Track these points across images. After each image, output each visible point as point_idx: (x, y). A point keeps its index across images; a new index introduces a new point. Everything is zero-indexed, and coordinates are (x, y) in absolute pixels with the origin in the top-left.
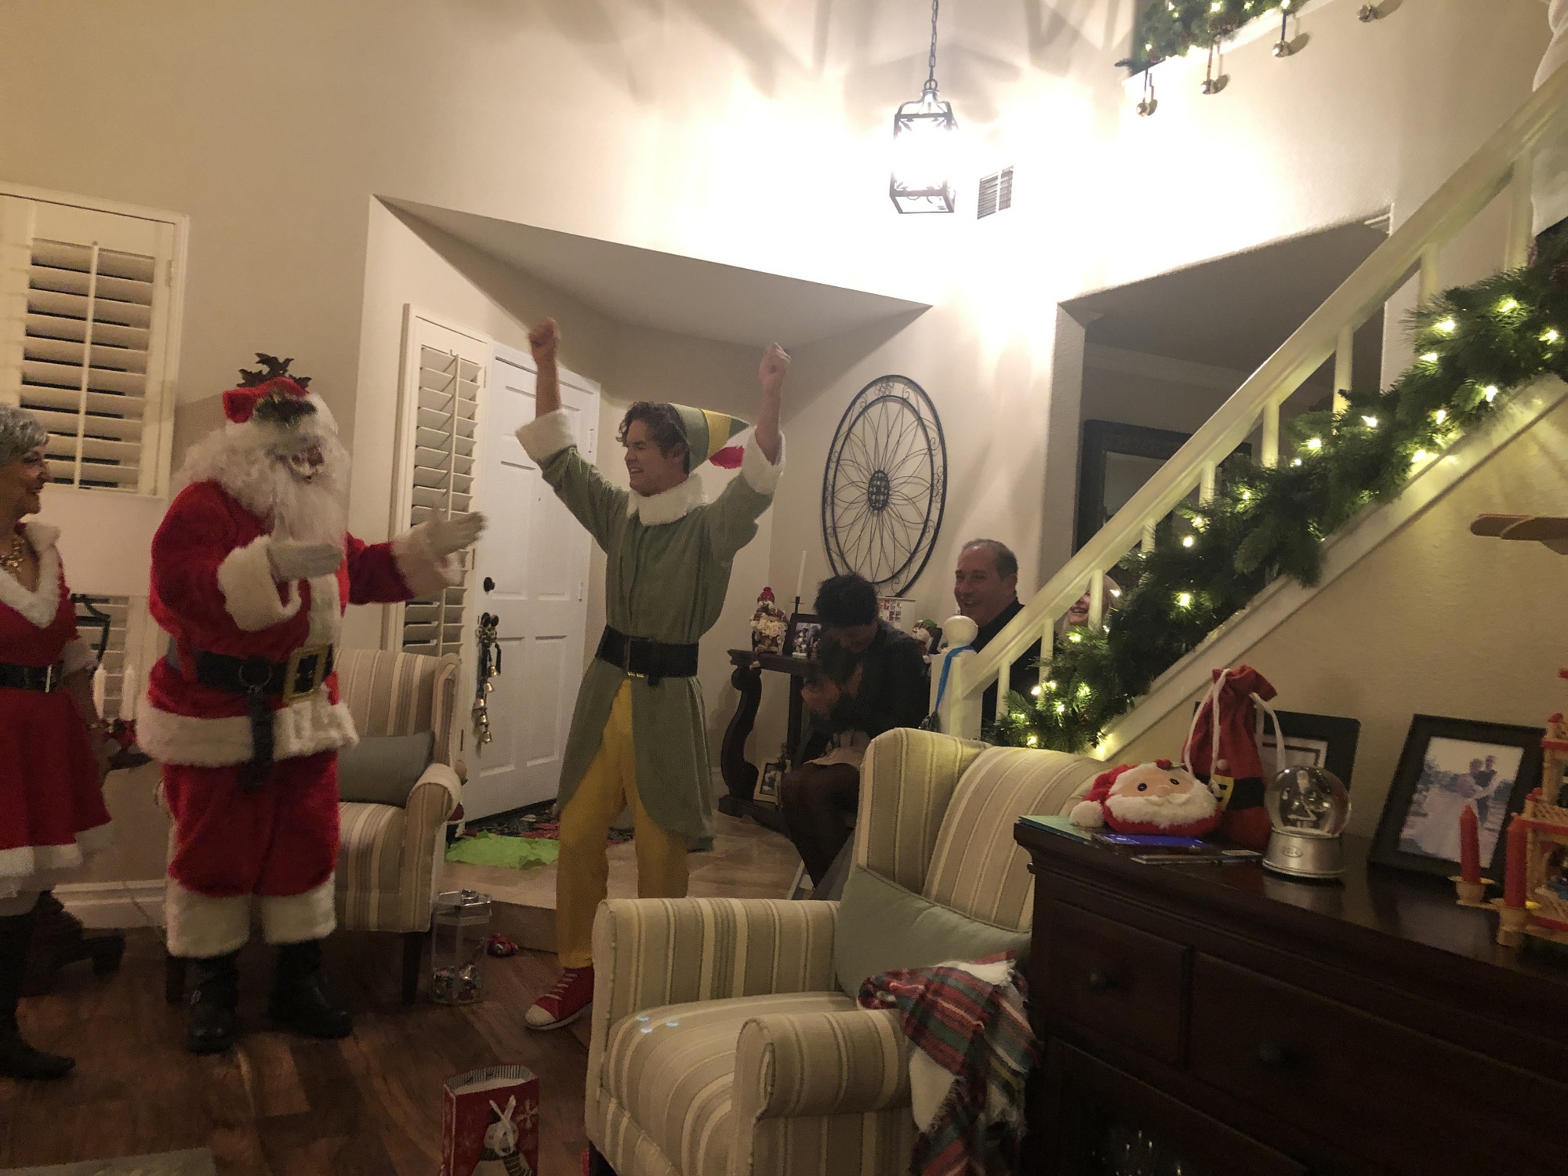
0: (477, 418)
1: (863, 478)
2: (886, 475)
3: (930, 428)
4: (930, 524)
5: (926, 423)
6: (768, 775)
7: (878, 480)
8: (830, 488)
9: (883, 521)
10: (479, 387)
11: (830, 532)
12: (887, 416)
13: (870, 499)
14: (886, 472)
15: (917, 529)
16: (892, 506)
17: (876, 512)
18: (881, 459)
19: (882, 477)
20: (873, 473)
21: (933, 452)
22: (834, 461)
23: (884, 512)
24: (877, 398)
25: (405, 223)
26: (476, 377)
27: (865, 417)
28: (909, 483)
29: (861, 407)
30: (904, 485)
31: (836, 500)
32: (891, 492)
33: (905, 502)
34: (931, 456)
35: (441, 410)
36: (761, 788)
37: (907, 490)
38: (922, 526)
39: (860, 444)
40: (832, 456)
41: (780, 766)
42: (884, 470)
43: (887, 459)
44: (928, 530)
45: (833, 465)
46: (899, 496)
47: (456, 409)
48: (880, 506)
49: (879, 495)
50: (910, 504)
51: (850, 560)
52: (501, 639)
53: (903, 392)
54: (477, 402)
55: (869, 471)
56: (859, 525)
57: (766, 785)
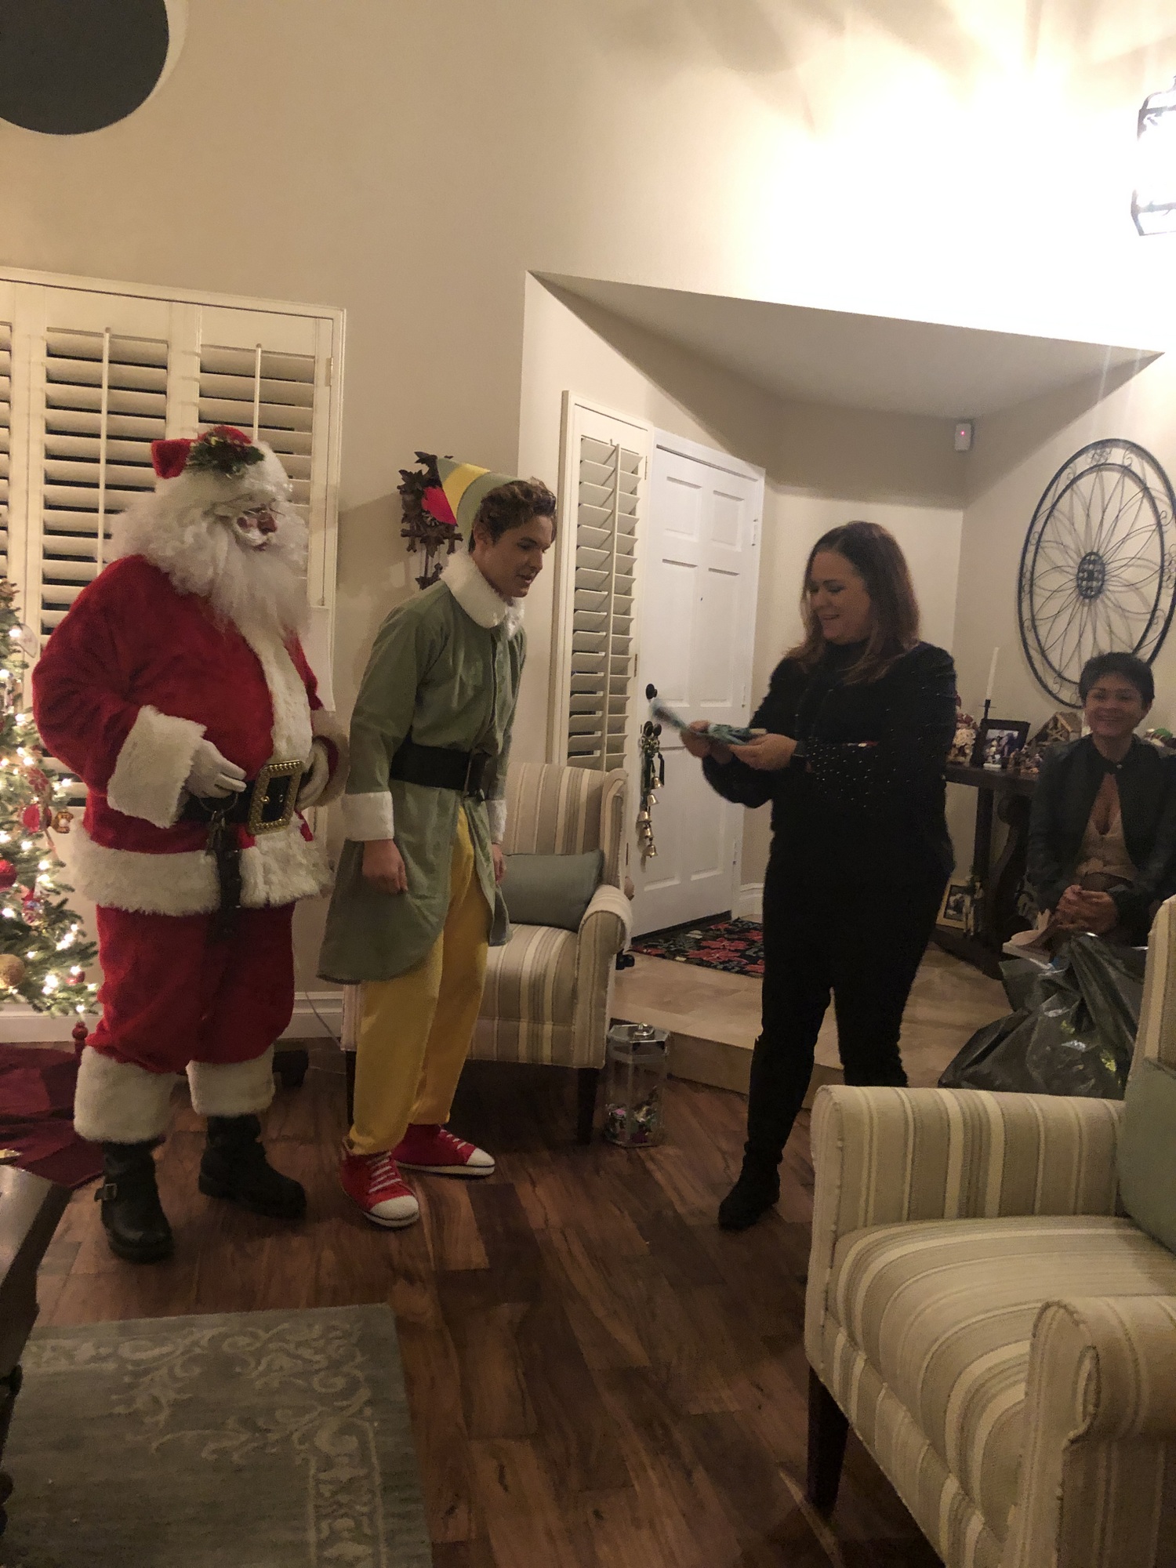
0: (639, 513)
1: (1072, 563)
2: (1100, 558)
3: (1161, 501)
4: (1158, 613)
5: (1154, 493)
6: (952, 899)
7: (1090, 562)
8: (1028, 575)
9: (1096, 611)
10: (640, 479)
11: (1027, 626)
12: (1102, 488)
13: (1079, 586)
14: (1101, 553)
15: (1141, 620)
16: (1108, 593)
17: (1087, 601)
18: (1094, 537)
19: (1094, 560)
20: (1083, 555)
21: (1164, 529)
22: (1033, 542)
23: (1098, 601)
24: (1088, 467)
25: (562, 301)
26: (637, 467)
27: (1072, 489)
28: (1132, 565)
29: (1068, 478)
30: (1124, 568)
31: (1036, 590)
32: (1106, 577)
33: (1126, 589)
34: (1164, 532)
35: (601, 507)
36: (945, 913)
37: (1129, 575)
38: (1148, 616)
39: (1067, 523)
40: (1031, 538)
41: (970, 890)
42: (1098, 550)
43: (1102, 540)
44: (1155, 621)
45: (1032, 548)
46: (1118, 581)
47: (617, 504)
48: (1093, 593)
49: (1092, 580)
50: (1133, 590)
51: (1054, 658)
52: (663, 749)
53: (1124, 458)
54: (638, 496)
55: (1078, 552)
56: (1065, 617)
57: (951, 908)
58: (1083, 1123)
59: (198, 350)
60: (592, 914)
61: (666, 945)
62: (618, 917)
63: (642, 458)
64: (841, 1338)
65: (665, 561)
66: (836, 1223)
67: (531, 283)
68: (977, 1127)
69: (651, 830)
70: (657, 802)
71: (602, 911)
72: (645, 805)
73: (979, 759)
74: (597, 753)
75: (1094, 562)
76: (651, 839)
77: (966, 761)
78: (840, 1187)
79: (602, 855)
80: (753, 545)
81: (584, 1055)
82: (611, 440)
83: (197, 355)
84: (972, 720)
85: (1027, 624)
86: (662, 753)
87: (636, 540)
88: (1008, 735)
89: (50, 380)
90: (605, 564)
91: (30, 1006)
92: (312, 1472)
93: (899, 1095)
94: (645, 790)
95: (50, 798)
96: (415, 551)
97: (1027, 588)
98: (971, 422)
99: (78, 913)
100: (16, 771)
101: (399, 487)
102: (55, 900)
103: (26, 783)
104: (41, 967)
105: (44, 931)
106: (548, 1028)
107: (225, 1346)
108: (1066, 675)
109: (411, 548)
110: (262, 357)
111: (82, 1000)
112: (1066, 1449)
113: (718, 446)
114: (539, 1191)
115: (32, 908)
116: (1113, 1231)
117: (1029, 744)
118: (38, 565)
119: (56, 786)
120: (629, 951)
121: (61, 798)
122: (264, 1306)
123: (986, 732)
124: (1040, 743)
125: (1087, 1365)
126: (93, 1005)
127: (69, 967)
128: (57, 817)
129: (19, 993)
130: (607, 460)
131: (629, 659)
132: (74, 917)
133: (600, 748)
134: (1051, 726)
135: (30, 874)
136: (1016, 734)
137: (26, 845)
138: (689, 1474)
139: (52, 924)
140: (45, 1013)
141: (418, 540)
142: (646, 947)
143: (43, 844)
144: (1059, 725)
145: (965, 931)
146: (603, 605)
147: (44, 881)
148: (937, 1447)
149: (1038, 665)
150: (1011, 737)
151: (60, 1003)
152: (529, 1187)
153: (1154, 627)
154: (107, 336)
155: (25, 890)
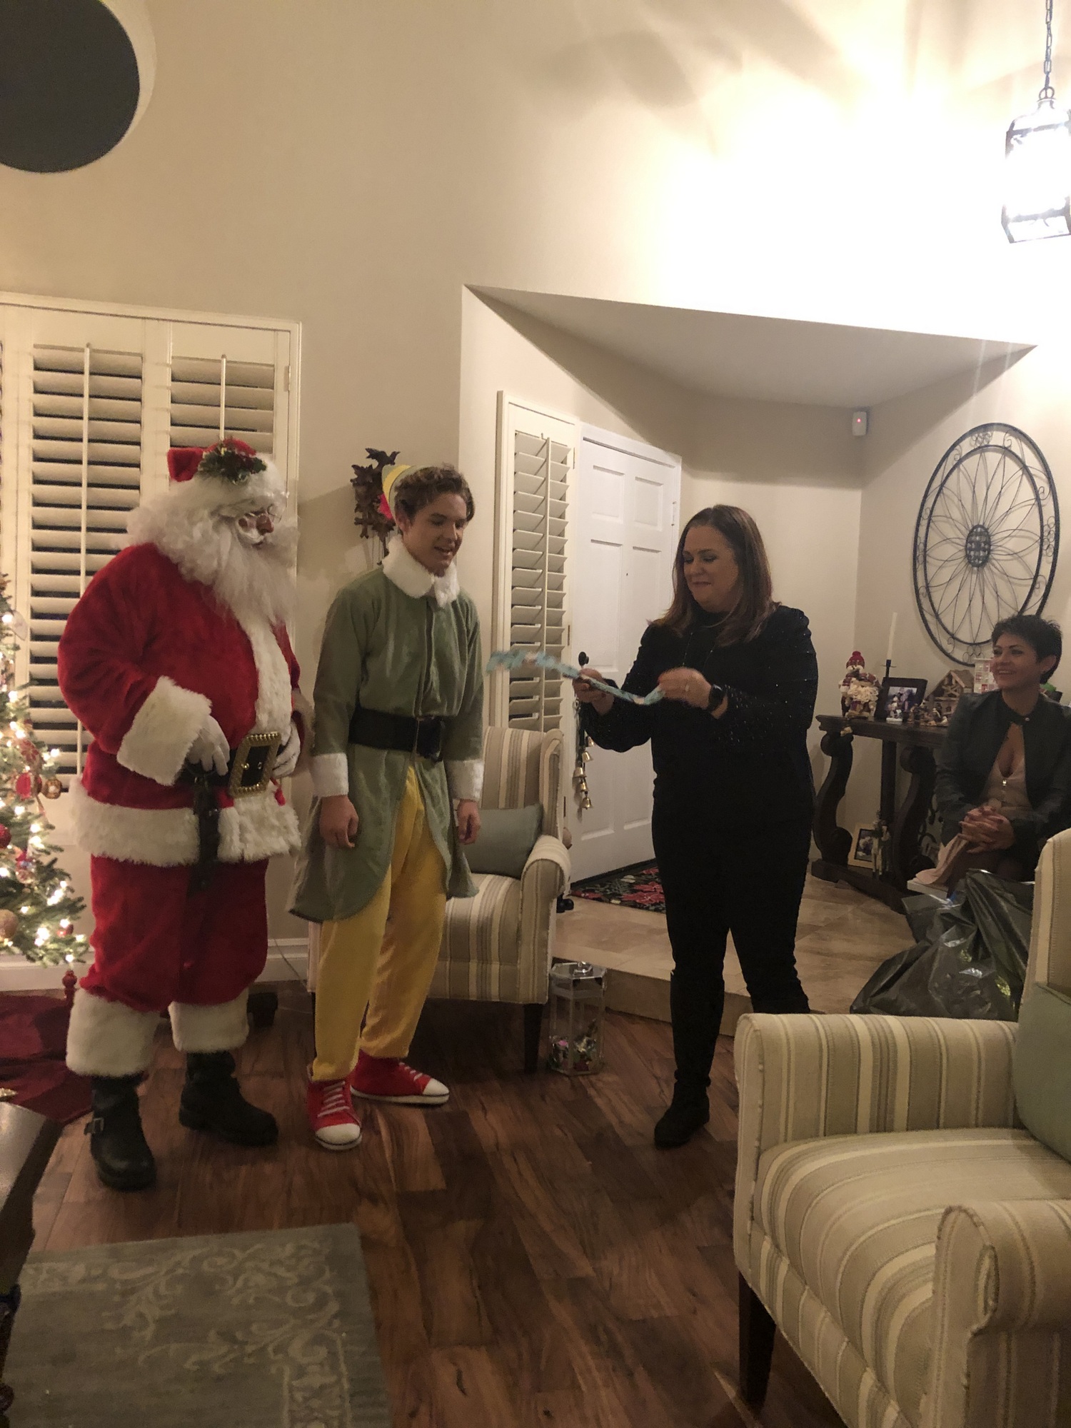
0: (568, 500)
1: (959, 534)
2: (986, 530)
3: (1037, 476)
4: (1039, 579)
5: (1032, 471)
6: (862, 841)
7: (977, 534)
8: (921, 546)
9: (984, 580)
10: (569, 468)
11: (922, 593)
12: (986, 467)
13: (968, 556)
14: (986, 527)
15: (1026, 586)
16: (994, 561)
17: (975, 569)
18: (979, 512)
19: (981, 532)
20: (971, 528)
21: (1042, 502)
22: (925, 517)
23: (985, 568)
24: (973, 449)
25: (495, 310)
26: (566, 458)
27: (960, 469)
28: (1015, 536)
29: (954, 459)
30: (1008, 539)
31: (928, 559)
32: (992, 548)
33: (1009, 557)
34: (1040, 507)
35: (534, 494)
36: (856, 853)
37: (1011, 545)
38: (1031, 582)
39: (956, 500)
40: (923, 514)
41: (877, 833)
42: (984, 524)
43: (987, 512)
44: (1037, 586)
45: (924, 523)
46: (1002, 551)
47: (549, 490)
48: (980, 562)
49: (979, 551)
50: (1015, 559)
51: (947, 621)
53: (1004, 440)
54: (568, 483)
55: (966, 527)
56: (956, 584)
57: (861, 850)
58: (981, 1041)
59: (169, 361)
60: (532, 863)
61: (603, 889)
62: (557, 865)
63: (569, 450)
64: (767, 1246)
65: (593, 541)
66: (759, 1140)
67: (467, 295)
68: (885, 1049)
69: (586, 785)
70: (591, 759)
71: (542, 860)
72: (580, 762)
73: (882, 713)
74: (536, 716)
75: (980, 534)
76: (586, 793)
77: (870, 716)
78: (762, 1106)
79: (542, 808)
80: (673, 525)
81: (530, 991)
82: (542, 434)
83: (168, 365)
84: (875, 678)
85: (922, 590)
87: (567, 523)
88: (909, 691)
89: (37, 391)
90: (538, 545)
91: (25, 957)
92: (286, 1379)
93: (813, 1021)
94: (580, 748)
95: (41, 768)
96: (367, 537)
97: (921, 558)
98: (867, 411)
99: (66, 871)
100: (9, 744)
101: (351, 481)
102: (45, 860)
103: (19, 754)
104: (33, 921)
105: (36, 888)
106: (495, 967)
107: (205, 1266)
108: (959, 636)
109: (364, 534)
110: (226, 366)
111: (71, 951)
112: (971, 1340)
113: (639, 437)
114: (491, 1117)
115: (25, 868)
116: (1009, 1142)
117: (927, 700)
118: (27, 556)
119: (46, 756)
120: (569, 895)
121: (50, 767)
122: (240, 1227)
123: (888, 690)
124: (937, 698)
125: (987, 1263)
126: (81, 954)
127: (59, 920)
128: (47, 785)
129: (14, 945)
130: (539, 452)
131: (564, 629)
132: (63, 875)
133: (538, 711)
134: (946, 683)
135: (24, 837)
136: (915, 690)
137: (19, 811)
138: (630, 1374)
139: (43, 881)
140: (38, 963)
141: (369, 528)
142: (584, 892)
143: (35, 809)
144: (953, 682)
145: (874, 871)
146: (538, 581)
147: (36, 842)
148: (855, 1342)
149: (932, 627)
150: (910, 693)
151: (52, 954)
152: (480, 1113)
153: (1036, 591)
154: (88, 351)
155: (18, 851)
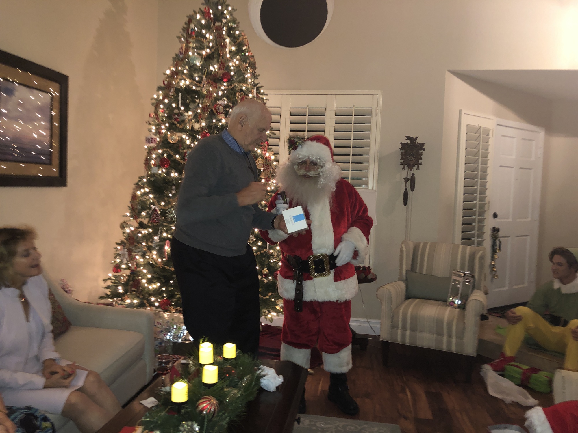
0: (490, 150)
10: (490, 137)
25: (459, 78)
26: (489, 134)
35: (474, 149)
47: (481, 147)
52: (501, 237)
54: (489, 143)
60: (470, 300)
62: (481, 302)
63: (491, 130)
65: (501, 166)
69: (495, 268)
70: (498, 258)
71: (475, 299)
72: (493, 258)
76: (496, 272)
80: (540, 157)
81: (468, 351)
82: (478, 125)
83: (334, 110)
86: (500, 239)
87: (489, 160)
89: (291, 123)
90: (476, 169)
94: (493, 253)
101: (400, 148)
106: (454, 340)
107: (347, 428)
109: (404, 168)
110: (355, 109)
113: (523, 121)
114: (451, 396)
120: (486, 314)
122: (358, 418)
130: (477, 132)
133: (474, 237)
141: (406, 166)
142: (493, 313)
146: (475, 184)
152: (447, 394)
